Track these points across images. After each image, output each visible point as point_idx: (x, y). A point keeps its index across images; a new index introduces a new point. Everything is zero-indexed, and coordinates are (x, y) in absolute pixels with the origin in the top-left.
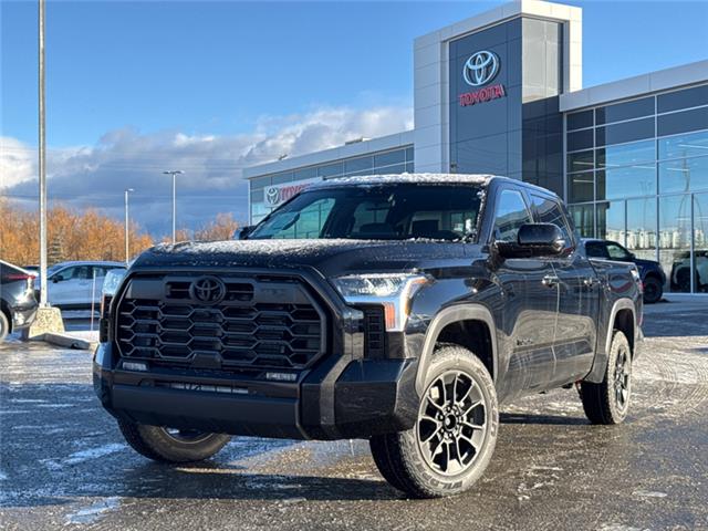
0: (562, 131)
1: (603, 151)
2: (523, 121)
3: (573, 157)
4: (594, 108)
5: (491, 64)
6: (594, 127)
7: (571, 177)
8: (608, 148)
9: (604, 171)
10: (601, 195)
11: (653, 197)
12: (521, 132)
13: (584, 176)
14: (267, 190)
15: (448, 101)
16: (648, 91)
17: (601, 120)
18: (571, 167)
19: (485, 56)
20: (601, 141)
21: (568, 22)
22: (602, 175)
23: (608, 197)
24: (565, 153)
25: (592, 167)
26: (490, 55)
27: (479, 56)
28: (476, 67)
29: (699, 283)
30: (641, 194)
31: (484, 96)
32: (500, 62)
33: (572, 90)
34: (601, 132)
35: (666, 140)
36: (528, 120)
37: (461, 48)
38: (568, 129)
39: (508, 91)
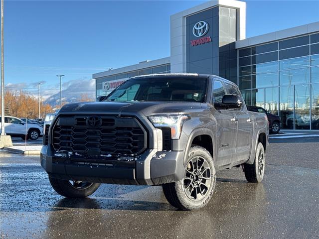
0: (237, 58)
1: (254, 67)
2: (220, 53)
3: (241, 69)
4: (251, 47)
5: (205, 27)
6: (251, 56)
7: (241, 78)
8: (257, 65)
9: (255, 75)
10: (254, 86)
11: (276, 87)
12: (219, 57)
13: (246, 78)
14: (104, 83)
15: (186, 44)
16: (275, 40)
17: (254, 52)
18: (241, 74)
19: (203, 24)
20: (254, 62)
21: (239, 9)
22: (254, 77)
23: (257, 87)
24: (238, 67)
25: (250, 73)
26: (205, 23)
27: (200, 24)
28: (198, 29)
29: (297, 125)
30: (271, 86)
31: (202, 41)
32: (209, 26)
33: (241, 39)
34: (254, 58)
35: (283, 62)
37: (192, 20)
38: (239, 56)
39: (213, 39)
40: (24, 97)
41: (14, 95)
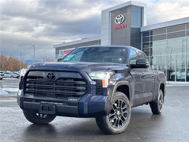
0: (141, 37)
1: (152, 43)
2: (131, 34)
3: (144, 44)
4: (150, 31)
5: (122, 18)
6: (150, 36)
10: (151, 55)
12: (130, 37)
13: (146, 49)
14: (60, 51)
16: (164, 27)
17: (152, 34)
18: (143, 47)
20: (151, 40)
21: (143, 7)
22: (151, 49)
23: (153, 55)
24: (142, 43)
25: (149, 47)
26: (122, 16)
27: (119, 16)
29: (177, 79)
31: (120, 27)
32: (125, 18)
33: (144, 26)
35: (169, 40)
36: (132, 34)
37: (114, 14)
38: (143, 37)
39: (127, 26)
40: (12, 58)
41: (6, 57)
